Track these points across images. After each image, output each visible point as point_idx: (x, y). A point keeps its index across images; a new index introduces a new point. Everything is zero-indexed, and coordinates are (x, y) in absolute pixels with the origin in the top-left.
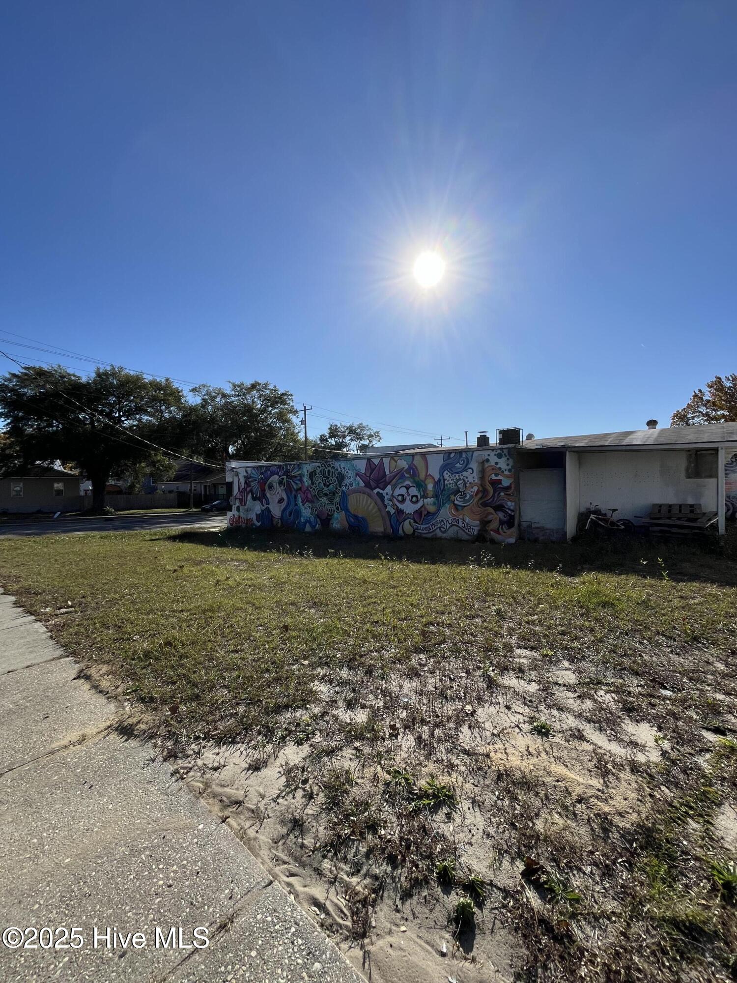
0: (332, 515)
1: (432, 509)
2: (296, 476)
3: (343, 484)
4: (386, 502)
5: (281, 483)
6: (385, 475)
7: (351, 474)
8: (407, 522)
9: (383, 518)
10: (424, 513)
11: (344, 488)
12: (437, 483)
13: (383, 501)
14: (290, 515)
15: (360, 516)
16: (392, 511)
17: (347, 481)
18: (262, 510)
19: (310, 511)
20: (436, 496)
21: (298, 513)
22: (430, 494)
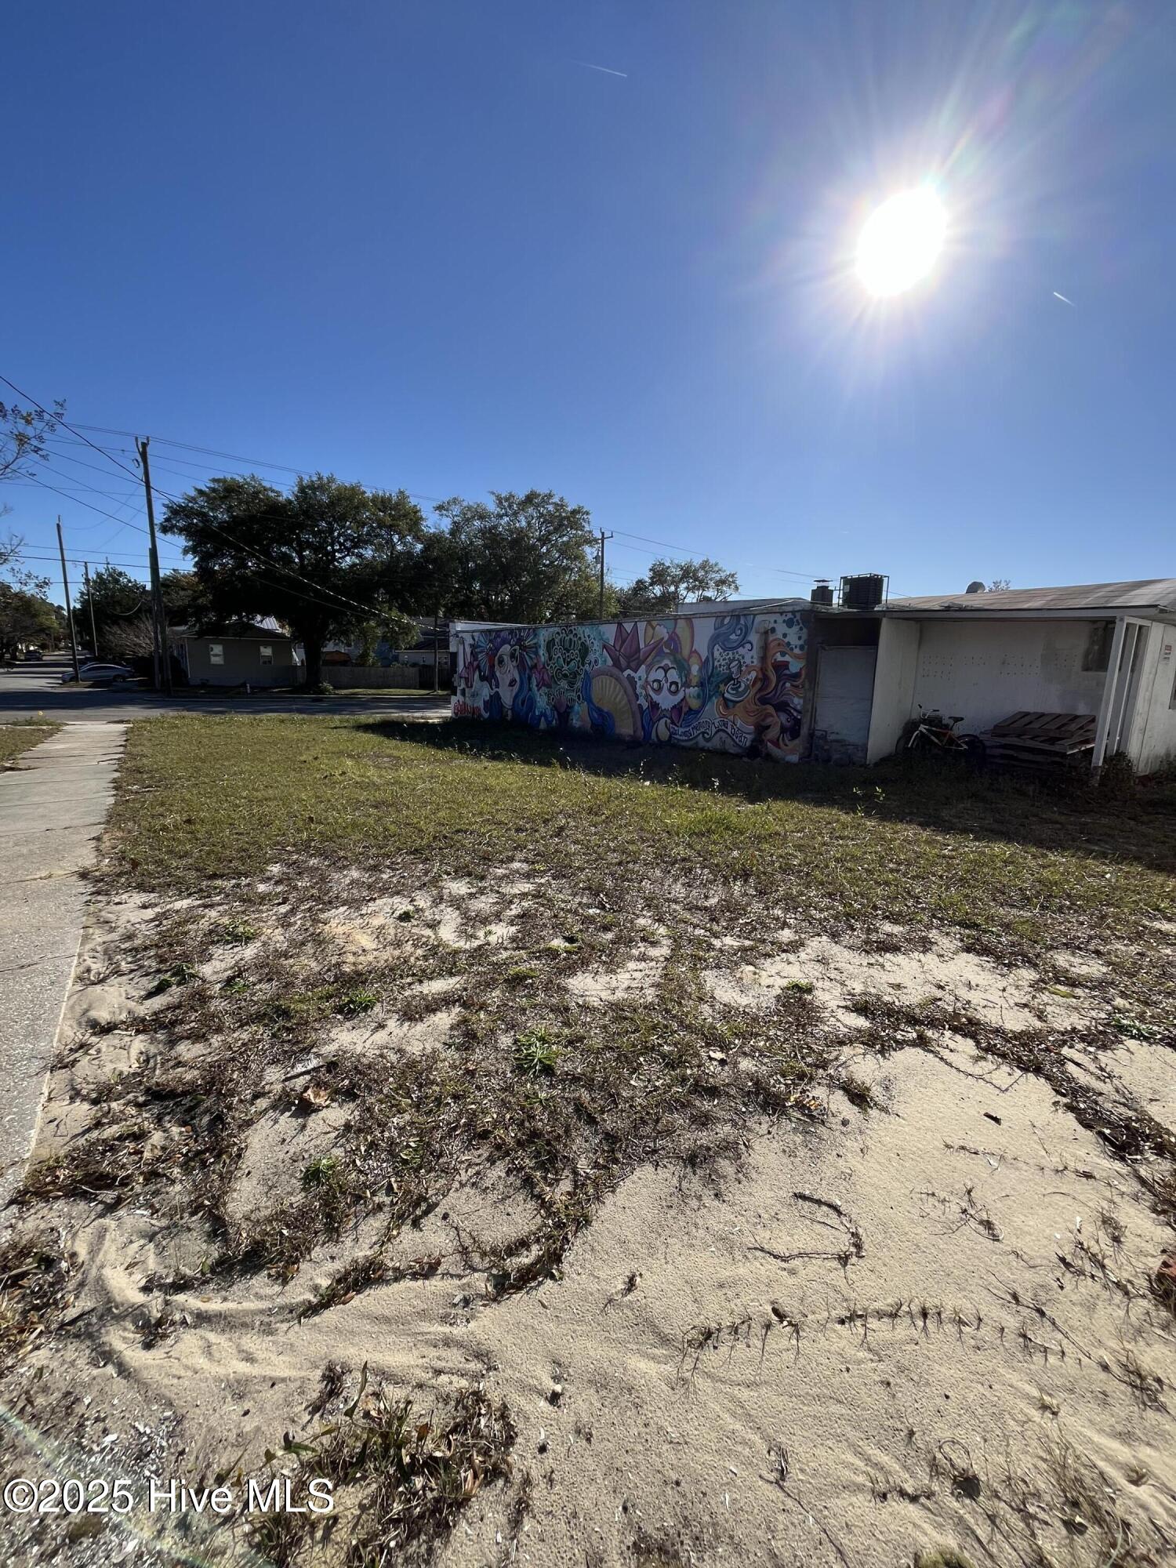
0: (572, 707)
1: (695, 704)
2: (530, 647)
3: (587, 660)
4: (639, 690)
5: (512, 656)
6: (638, 649)
7: (597, 646)
8: (663, 721)
9: (633, 713)
10: (685, 709)
11: (587, 667)
12: (704, 664)
13: (635, 689)
14: (523, 704)
15: (605, 710)
16: (645, 705)
17: (591, 657)
18: (491, 696)
19: (545, 698)
20: (701, 685)
21: (531, 703)
22: (695, 681)
